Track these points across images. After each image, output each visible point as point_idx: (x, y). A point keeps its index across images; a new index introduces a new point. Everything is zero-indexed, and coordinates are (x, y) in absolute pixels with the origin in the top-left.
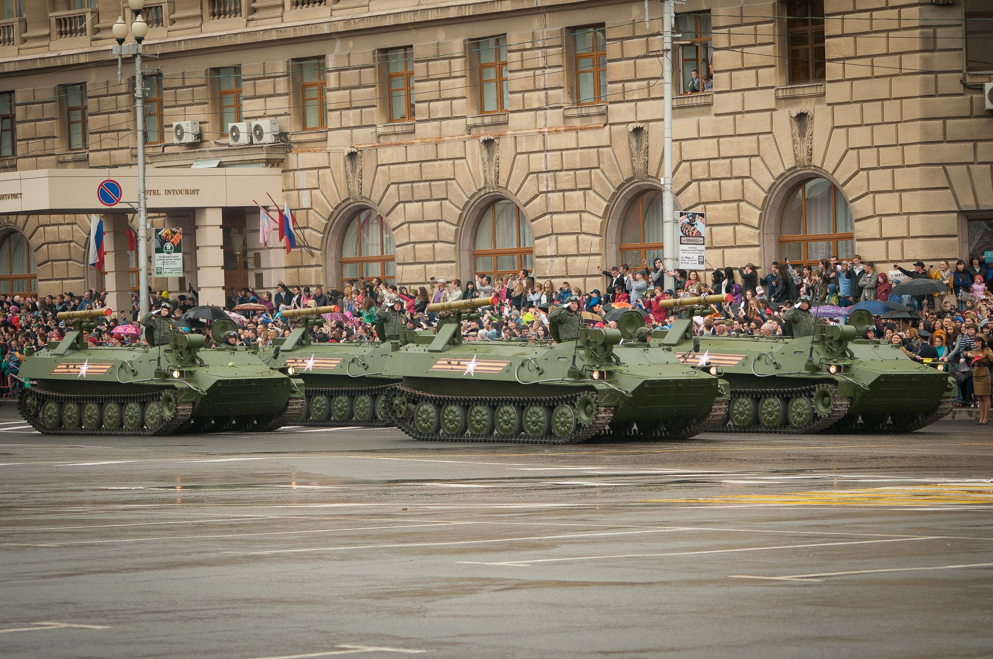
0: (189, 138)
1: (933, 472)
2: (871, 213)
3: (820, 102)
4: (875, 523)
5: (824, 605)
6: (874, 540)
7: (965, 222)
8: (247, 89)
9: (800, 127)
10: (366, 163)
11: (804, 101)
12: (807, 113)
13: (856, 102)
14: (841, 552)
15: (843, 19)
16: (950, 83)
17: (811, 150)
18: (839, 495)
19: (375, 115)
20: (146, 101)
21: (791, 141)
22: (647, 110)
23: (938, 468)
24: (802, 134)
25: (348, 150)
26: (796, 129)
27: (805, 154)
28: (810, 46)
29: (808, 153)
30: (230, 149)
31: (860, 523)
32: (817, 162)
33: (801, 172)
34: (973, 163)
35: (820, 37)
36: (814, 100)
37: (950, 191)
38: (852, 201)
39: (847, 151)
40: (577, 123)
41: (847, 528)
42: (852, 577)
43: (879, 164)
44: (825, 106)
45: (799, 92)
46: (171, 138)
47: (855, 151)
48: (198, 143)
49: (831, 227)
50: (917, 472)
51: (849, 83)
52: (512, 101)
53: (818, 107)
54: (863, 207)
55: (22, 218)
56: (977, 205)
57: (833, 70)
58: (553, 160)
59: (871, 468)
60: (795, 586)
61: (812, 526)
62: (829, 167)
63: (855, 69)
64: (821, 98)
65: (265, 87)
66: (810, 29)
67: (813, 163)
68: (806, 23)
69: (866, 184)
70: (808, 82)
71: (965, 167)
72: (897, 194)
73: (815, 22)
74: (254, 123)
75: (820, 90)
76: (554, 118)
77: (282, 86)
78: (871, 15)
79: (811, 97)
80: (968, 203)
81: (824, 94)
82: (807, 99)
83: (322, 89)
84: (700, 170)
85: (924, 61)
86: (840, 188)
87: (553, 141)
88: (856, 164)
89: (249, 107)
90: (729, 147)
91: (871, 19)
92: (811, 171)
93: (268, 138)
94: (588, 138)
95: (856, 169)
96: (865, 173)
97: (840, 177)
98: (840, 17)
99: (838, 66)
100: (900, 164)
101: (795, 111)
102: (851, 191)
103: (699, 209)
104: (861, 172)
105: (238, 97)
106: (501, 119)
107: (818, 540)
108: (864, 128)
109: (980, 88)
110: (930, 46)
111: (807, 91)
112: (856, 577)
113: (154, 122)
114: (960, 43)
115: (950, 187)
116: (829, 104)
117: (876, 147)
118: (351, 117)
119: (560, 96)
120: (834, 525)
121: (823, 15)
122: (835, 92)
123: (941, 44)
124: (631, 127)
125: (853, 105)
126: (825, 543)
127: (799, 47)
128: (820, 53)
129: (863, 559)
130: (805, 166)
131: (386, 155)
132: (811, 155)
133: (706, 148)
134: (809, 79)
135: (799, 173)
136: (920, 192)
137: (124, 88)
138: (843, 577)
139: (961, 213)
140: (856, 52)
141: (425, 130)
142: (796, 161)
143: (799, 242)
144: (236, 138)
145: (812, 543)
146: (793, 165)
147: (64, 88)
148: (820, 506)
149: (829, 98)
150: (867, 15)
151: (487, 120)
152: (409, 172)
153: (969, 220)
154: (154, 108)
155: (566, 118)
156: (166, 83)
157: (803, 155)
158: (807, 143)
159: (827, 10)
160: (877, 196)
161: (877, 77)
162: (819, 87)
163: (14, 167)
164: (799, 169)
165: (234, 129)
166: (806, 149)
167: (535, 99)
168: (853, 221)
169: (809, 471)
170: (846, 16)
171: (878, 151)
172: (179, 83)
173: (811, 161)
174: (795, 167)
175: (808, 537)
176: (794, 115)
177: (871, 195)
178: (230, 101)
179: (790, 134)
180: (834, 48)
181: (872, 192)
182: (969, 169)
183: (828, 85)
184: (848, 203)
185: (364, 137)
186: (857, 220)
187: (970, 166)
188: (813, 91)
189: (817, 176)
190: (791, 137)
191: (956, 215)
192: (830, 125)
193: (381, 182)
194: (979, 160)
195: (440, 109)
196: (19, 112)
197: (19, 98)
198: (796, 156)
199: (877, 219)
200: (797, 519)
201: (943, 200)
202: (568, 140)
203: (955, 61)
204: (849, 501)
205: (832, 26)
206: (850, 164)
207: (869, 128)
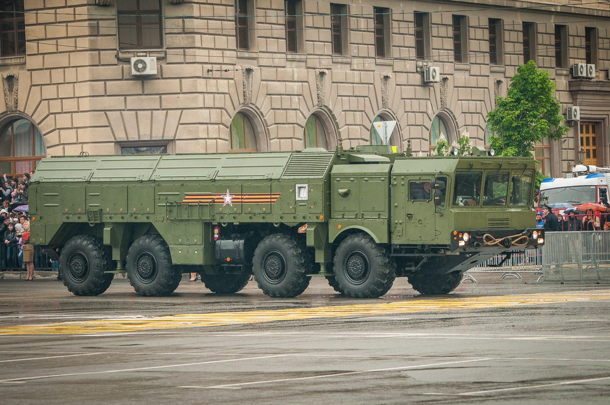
1: (99, 312)
2: (57, 143)
3: (23, 69)
4: (60, 345)
5: (25, 398)
6: (59, 355)
7: (119, 149)
9: (9, 85)
11: (11, 68)
12: (14, 76)
13: (46, 69)
14: (37, 364)
15: (37, 13)
16: (109, 57)
17: (17, 100)
18: (36, 328)
21: (3, 94)
23: (102, 309)
24: (11, 90)
26: (6, 86)
27: (13, 103)
28: (15, 31)
29: (15, 102)
31: (50, 345)
32: (21, 108)
33: (11, 115)
34: (124, 110)
35: (22, 25)
36: (18, 67)
37: (109, 128)
38: (45, 135)
39: (41, 101)
41: (42, 348)
42: (45, 380)
43: (62, 110)
44: (26, 71)
45: (9, 62)
47: (46, 102)
49: (31, 152)
50: (89, 312)
51: (42, 56)
53: (21, 71)
54: (52, 139)
56: (127, 138)
57: (31, 47)
59: (58, 310)
60: (6, 386)
61: (18, 348)
62: (29, 111)
63: (45, 47)
64: (23, 66)
66: (15, 19)
67: (18, 109)
68: (12, 15)
69: (54, 124)
70: (15, 55)
71: (119, 112)
72: (75, 130)
73: (18, 15)
75: (22, 61)
78: (56, 11)
79: (16, 65)
80: (121, 136)
81: (25, 64)
82: (14, 67)
85: (91, 42)
86: (36, 126)
88: (47, 110)
91: (56, 14)
92: (17, 115)
95: (47, 113)
96: (53, 116)
97: (36, 119)
98: (35, 12)
99: (34, 44)
100: (76, 110)
101: (6, 74)
102: (44, 128)
104: (51, 116)
107: (21, 357)
108: (52, 86)
109: (128, 61)
110: (95, 32)
111: (14, 61)
112: (47, 380)
114: (114, 31)
115: (109, 126)
116: (28, 70)
117: (60, 99)
120: (32, 347)
121: (23, 10)
122: (32, 62)
123: (102, 31)
125: (45, 71)
126: (26, 358)
127: (7, 32)
128: (22, 36)
129: (52, 368)
130: (13, 111)
132: (17, 104)
134: (14, 52)
135: (9, 116)
136: (90, 129)
138: (37, 380)
139: (117, 142)
140: (46, 36)
142: (7, 108)
143: (9, 162)
145: (18, 359)
146: (5, 110)
148: (23, 335)
149: (28, 66)
150: (53, 11)
153: (122, 148)
157: (12, 104)
158: (14, 96)
159: (26, 7)
160: (61, 131)
161: (60, 52)
162: (21, 59)
164: (9, 113)
166: (13, 100)
168: (46, 148)
169: (16, 313)
170: (38, 12)
171: (62, 102)
173: (17, 108)
174: (6, 112)
175: (15, 355)
176: (5, 77)
177: (57, 131)
179: (2, 89)
180: (31, 32)
181: (58, 129)
182: (121, 114)
183: (27, 57)
184: (42, 136)
186: (48, 147)
187: (122, 112)
188: (18, 61)
189: (21, 118)
190: (3, 92)
191: (113, 144)
192: (29, 84)
194: (128, 108)
198: (7, 104)
199: (61, 147)
200: (8, 344)
201: (105, 134)
203: (112, 43)
204: (43, 331)
205: (29, 18)
206: (43, 110)
207: (56, 86)
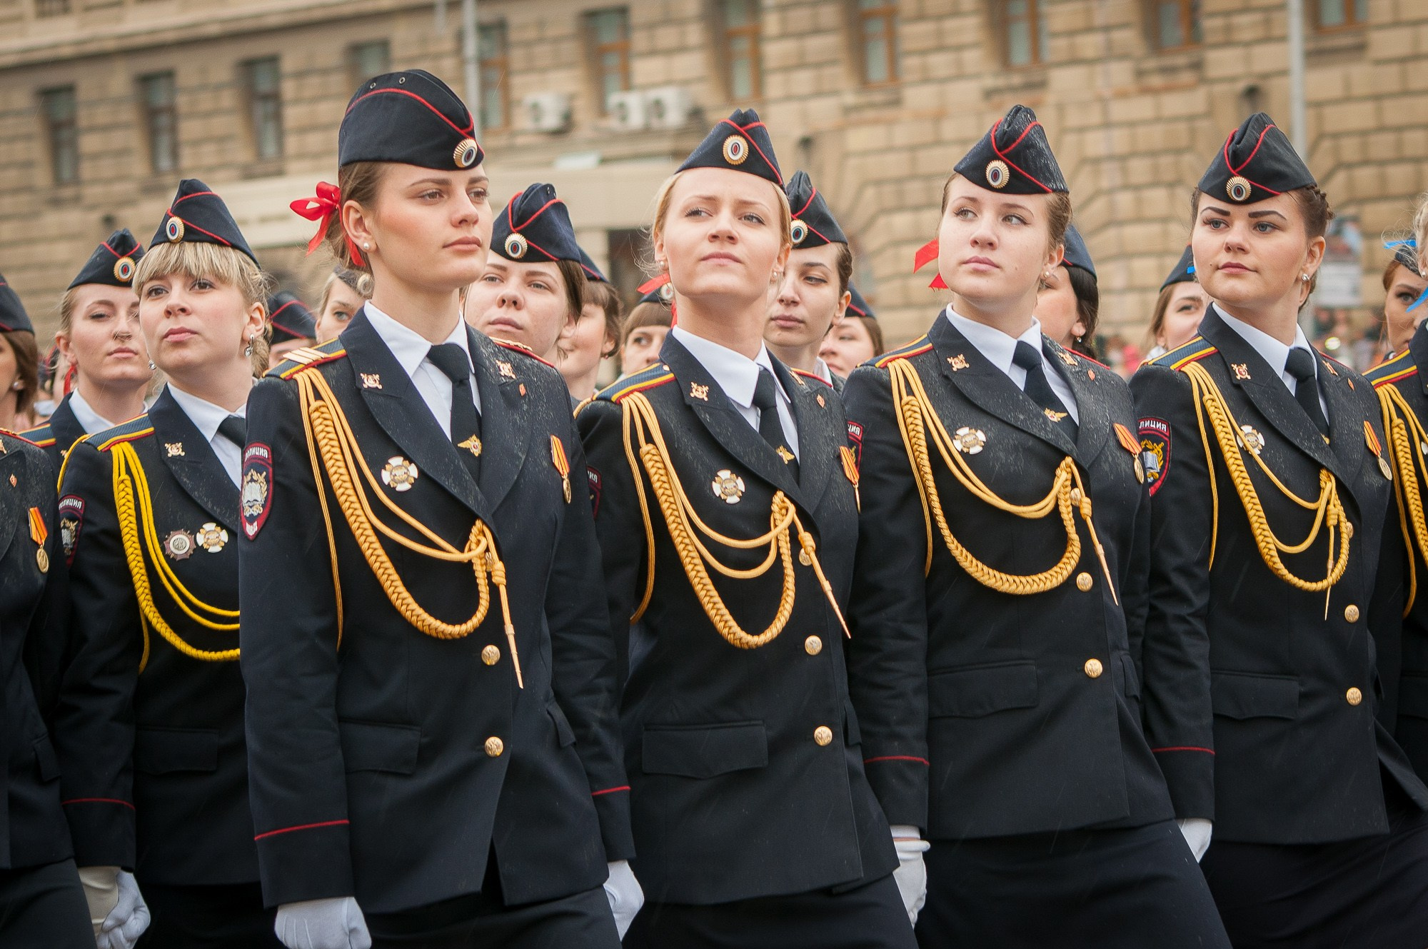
0: (551, 120)
8: (639, 40)
10: (827, 153)
19: (840, 76)
20: (483, 64)
22: (1265, 58)
25: (798, 132)
30: (614, 137)
40: (1156, 81)
46: (522, 121)
48: (565, 129)
52: (1055, 48)
55: (294, 254)
58: (1119, 141)
65: (667, 37)
74: (653, 94)
76: (1120, 73)
77: (695, 34)
83: (757, 37)
84: (1350, 150)
87: (1120, 110)
89: (644, 69)
90: (1395, 112)
93: (674, 117)
94: (1175, 104)
103: (1351, 211)
105: (625, 53)
106: (1036, 77)
113: (495, 96)
118: (803, 80)
119: (1129, 38)
124: (1241, 86)
131: (859, 138)
133: (1359, 116)
137: (448, 45)
141: (918, 97)
144: (624, 118)
147: (356, 50)
151: (1016, 80)
152: (894, 165)
154: (495, 75)
155: (1140, 74)
156: (514, 36)
163: (280, 173)
165: (622, 106)
167: (1090, 44)
172: (531, 34)
178: (613, 61)
185: (823, 112)
193: (851, 180)
195: (940, 63)
196: (289, 89)
197: (289, 63)
202: (1142, 107)
